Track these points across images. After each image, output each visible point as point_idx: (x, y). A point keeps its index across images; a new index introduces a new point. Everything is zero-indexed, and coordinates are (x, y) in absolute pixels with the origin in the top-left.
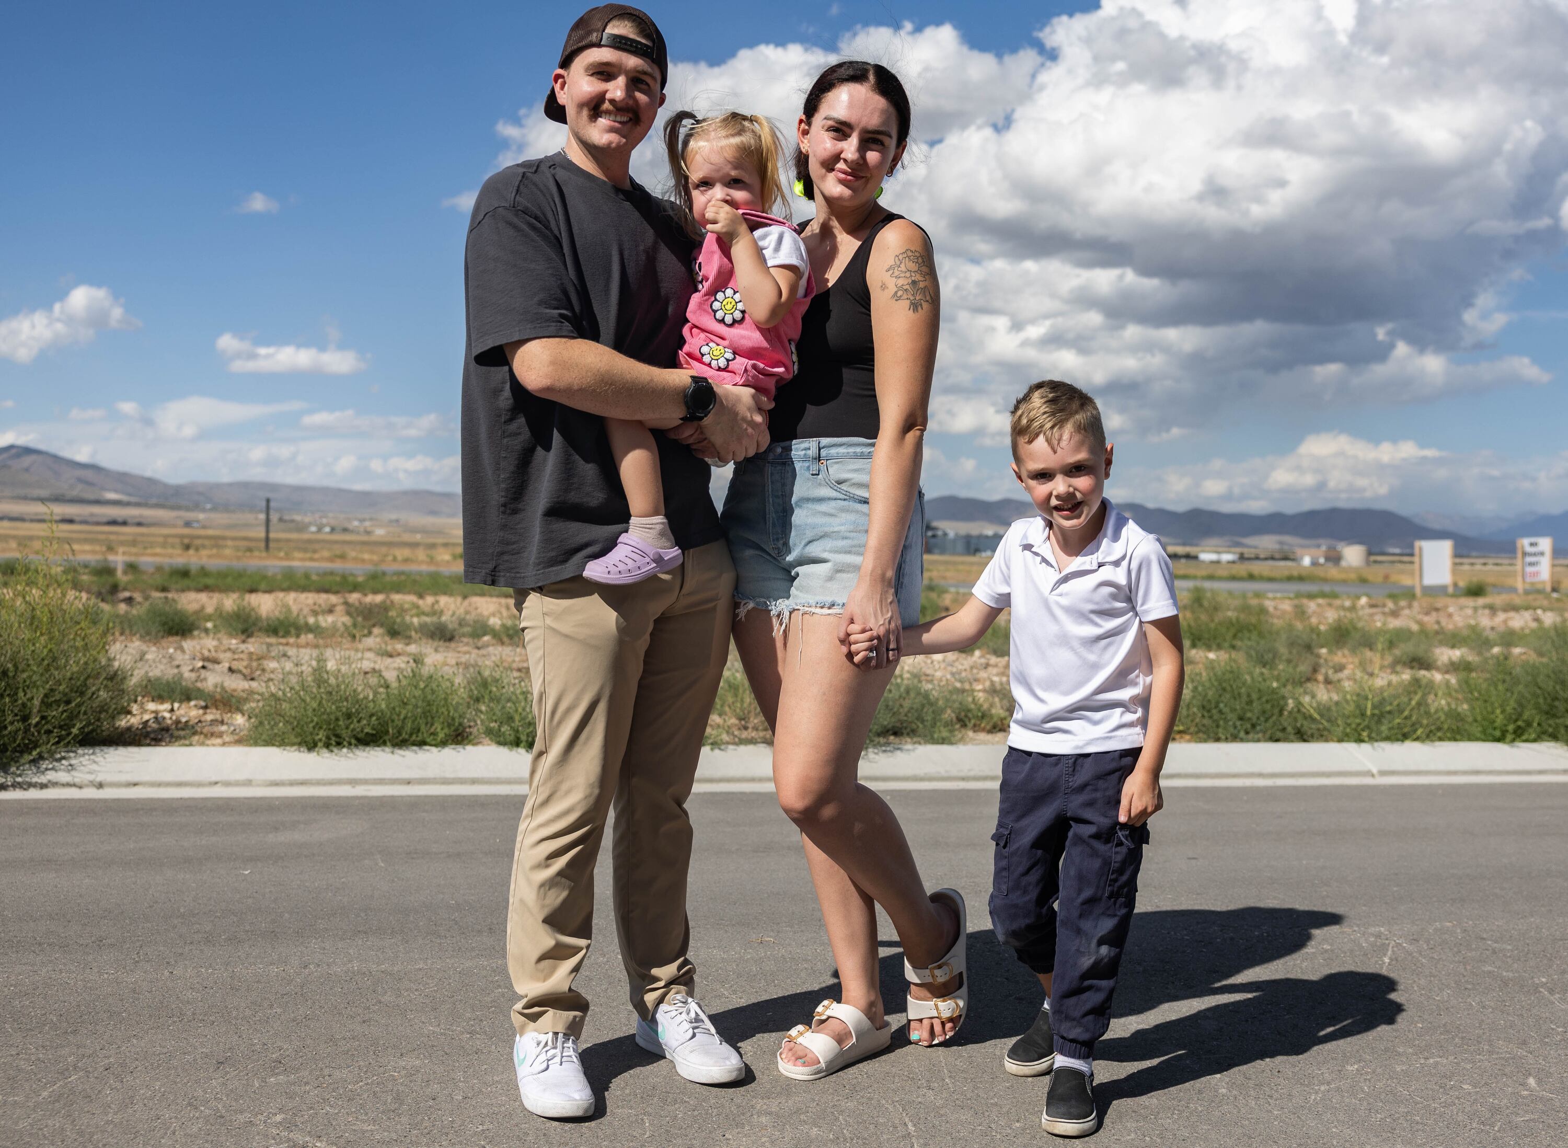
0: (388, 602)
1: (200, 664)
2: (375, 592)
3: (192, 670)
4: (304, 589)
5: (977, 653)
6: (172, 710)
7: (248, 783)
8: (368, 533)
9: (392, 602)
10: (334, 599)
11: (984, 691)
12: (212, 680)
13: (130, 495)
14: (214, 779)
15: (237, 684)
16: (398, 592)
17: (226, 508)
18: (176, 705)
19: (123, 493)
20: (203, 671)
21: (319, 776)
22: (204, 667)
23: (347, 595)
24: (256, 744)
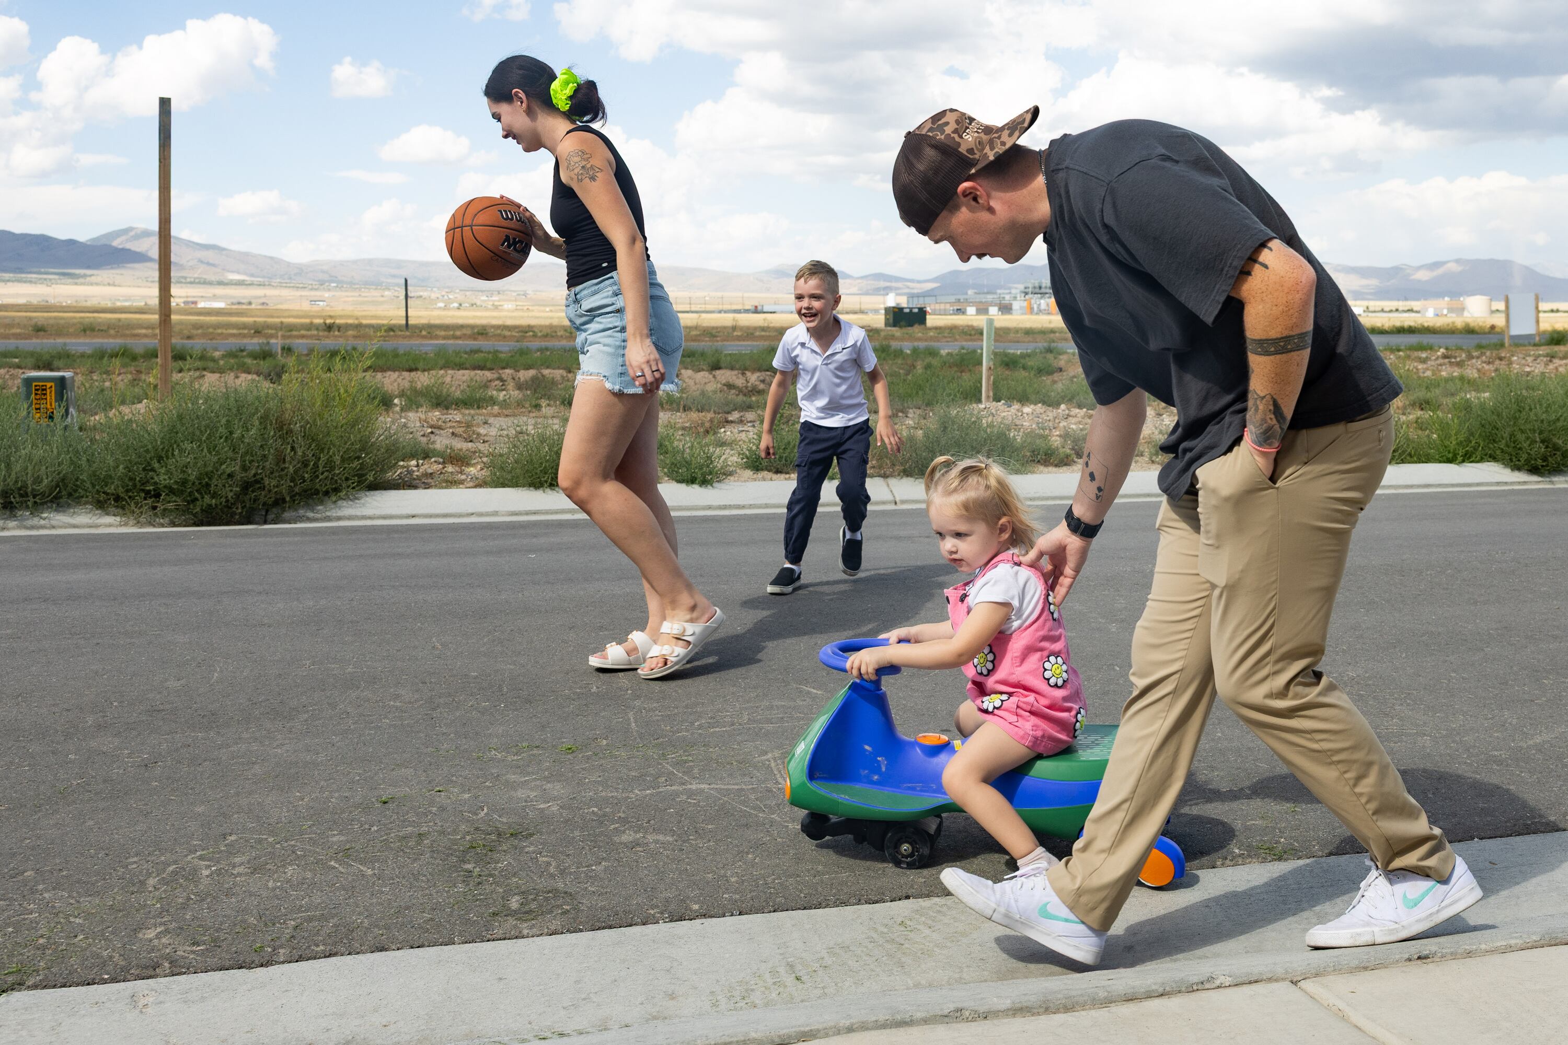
0: (539, 375)
1: (430, 430)
2: (528, 367)
3: (423, 436)
4: (461, 366)
5: (1063, 406)
6: (418, 466)
7: (495, 513)
8: (496, 308)
9: (543, 376)
10: (488, 374)
11: (1060, 436)
12: (441, 442)
13: (252, 275)
14: (470, 511)
15: (460, 445)
16: (548, 367)
17: (352, 285)
18: (421, 462)
19: (246, 274)
20: (432, 436)
21: (547, 507)
22: (432, 433)
23: (501, 372)
24: (496, 487)
